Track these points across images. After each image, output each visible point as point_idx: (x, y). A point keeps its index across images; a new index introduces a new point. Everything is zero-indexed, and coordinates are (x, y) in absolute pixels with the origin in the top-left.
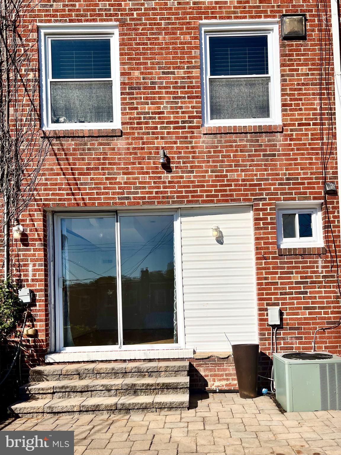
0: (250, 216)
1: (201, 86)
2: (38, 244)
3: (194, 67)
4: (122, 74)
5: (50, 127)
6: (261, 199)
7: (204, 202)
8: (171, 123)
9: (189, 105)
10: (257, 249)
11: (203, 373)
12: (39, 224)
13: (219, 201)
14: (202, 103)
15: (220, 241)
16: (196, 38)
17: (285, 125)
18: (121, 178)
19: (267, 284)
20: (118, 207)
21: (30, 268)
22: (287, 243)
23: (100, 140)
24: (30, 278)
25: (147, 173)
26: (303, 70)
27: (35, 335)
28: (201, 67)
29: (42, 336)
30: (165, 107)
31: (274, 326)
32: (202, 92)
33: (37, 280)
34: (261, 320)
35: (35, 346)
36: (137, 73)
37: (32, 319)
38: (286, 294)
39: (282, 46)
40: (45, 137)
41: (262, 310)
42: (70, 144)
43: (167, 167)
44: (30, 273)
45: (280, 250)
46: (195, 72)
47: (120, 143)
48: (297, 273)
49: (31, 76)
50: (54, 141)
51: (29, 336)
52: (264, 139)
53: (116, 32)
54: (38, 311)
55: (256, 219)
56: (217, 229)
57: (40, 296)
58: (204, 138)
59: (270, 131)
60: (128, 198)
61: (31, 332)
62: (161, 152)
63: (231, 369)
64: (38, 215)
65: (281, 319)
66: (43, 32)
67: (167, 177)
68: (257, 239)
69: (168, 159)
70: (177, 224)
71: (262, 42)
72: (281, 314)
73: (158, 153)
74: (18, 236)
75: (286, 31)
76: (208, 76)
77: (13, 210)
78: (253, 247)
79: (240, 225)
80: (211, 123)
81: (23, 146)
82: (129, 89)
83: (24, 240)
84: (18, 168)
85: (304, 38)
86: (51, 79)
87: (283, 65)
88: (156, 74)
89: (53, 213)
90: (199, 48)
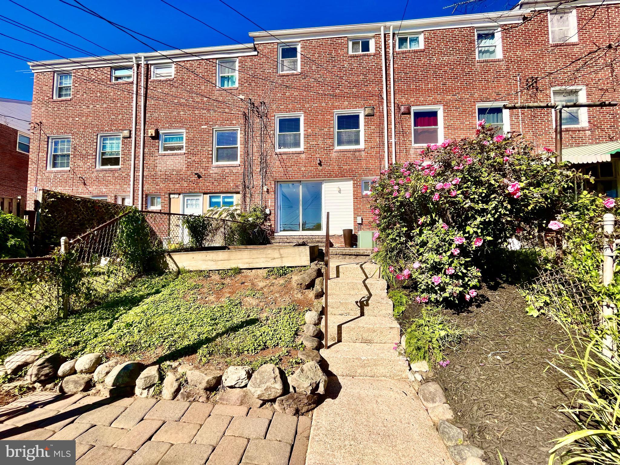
0: (352, 182)
1: (333, 135)
2: (273, 193)
3: (331, 127)
4: (304, 131)
5: (278, 150)
6: (355, 176)
7: (334, 177)
8: (322, 148)
9: (329, 141)
10: (354, 195)
11: (332, 241)
12: (273, 186)
13: (339, 177)
14: (334, 141)
15: (340, 191)
16: (332, 117)
17: (365, 148)
18: (303, 169)
19: (357, 208)
20: (302, 179)
21: (270, 201)
22: (365, 193)
23: (296, 155)
24: (269, 205)
25: (313, 167)
26: (373, 127)
27: (271, 226)
28: (333, 127)
29: (273, 226)
30: (320, 142)
31: (359, 224)
33: (272, 206)
34: (354, 222)
35: (271, 230)
36: (310, 130)
37: (269, 220)
38: (364, 212)
39: (365, 119)
40: (276, 154)
41: (355, 218)
42: (284, 157)
43: (320, 164)
44: (270, 203)
45: (362, 195)
46: (332, 129)
47: (303, 156)
48: (369, 204)
49: (272, 132)
50: (279, 156)
51: (269, 226)
52: (357, 153)
53: (303, 115)
54: (272, 217)
55: (354, 184)
56: (339, 188)
57: (273, 212)
58: (334, 153)
59: (359, 151)
60: (305, 176)
61: (269, 224)
62: (318, 159)
63: (343, 240)
64: (273, 182)
65: (362, 222)
66: (276, 116)
67: (320, 168)
68: (354, 191)
69: (321, 161)
70: (323, 186)
71: (357, 117)
72: (362, 219)
74: (265, 190)
75: (366, 113)
76: (336, 130)
77: (264, 180)
78: (352, 194)
79: (348, 186)
80: (337, 148)
81: (268, 157)
82: (307, 136)
83: (268, 191)
84: (267, 166)
85: (373, 115)
86: (278, 133)
87: (365, 126)
88: (317, 130)
89: (278, 182)
90: (333, 120)
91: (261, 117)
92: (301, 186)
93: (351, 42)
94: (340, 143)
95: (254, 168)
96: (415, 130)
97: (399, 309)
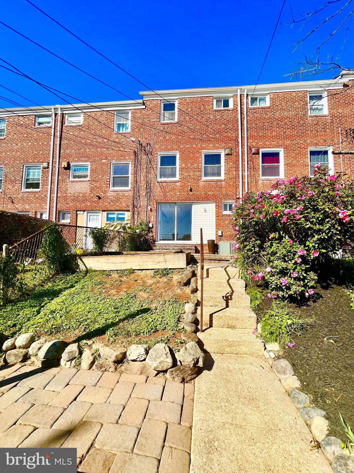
0: (214, 204)
1: (201, 168)
2: (155, 212)
3: (200, 163)
4: (179, 165)
5: (159, 180)
6: (217, 200)
7: (201, 200)
8: (192, 178)
9: (198, 174)
10: (216, 214)
12: (155, 206)
13: (205, 200)
14: (201, 173)
15: (205, 211)
16: (200, 155)
17: (225, 179)
18: (178, 194)
19: (218, 224)
20: (177, 202)
21: (152, 218)
22: (225, 213)
23: (173, 183)
24: (152, 220)
25: (185, 192)
26: (231, 164)
27: (153, 236)
28: (201, 163)
29: (154, 237)
30: (191, 174)
31: (220, 236)
32: (202, 170)
33: (154, 221)
34: (216, 234)
35: (153, 239)
36: (184, 165)
37: (152, 232)
38: (224, 227)
39: (225, 157)
40: (158, 182)
41: (217, 231)
42: (164, 184)
43: (191, 190)
44: (152, 219)
45: (222, 214)
47: (178, 184)
48: (227, 221)
49: (155, 166)
50: (160, 183)
51: (151, 236)
52: (219, 183)
53: (178, 153)
54: (154, 230)
55: (216, 206)
56: (205, 208)
57: (154, 225)
58: (202, 183)
59: (221, 181)
60: (180, 199)
61: (152, 235)
62: (189, 186)
63: (207, 248)
64: (155, 203)
65: (222, 234)
66: (158, 154)
67: (191, 193)
68: (216, 211)
69: (191, 188)
70: (193, 207)
71: (219, 156)
72: (222, 233)
73: (188, 187)
74: (149, 209)
75: (226, 153)
76: (203, 165)
77: (148, 202)
78: (215, 213)
79: (211, 207)
80: (204, 178)
81: (152, 185)
82: (181, 169)
83: (151, 210)
84: (151, 191)
85: (231, 155)
86: (160, 166)
87: (225, 162)
88: (189, 165)
89: (159, 203)
90: (201, 158)
91: (147, 155)
92: (176, 207)
93: (215, 100)
94: (206, 175)
95: (141, 193)
96: (262, 166)
97: (255, 303)
